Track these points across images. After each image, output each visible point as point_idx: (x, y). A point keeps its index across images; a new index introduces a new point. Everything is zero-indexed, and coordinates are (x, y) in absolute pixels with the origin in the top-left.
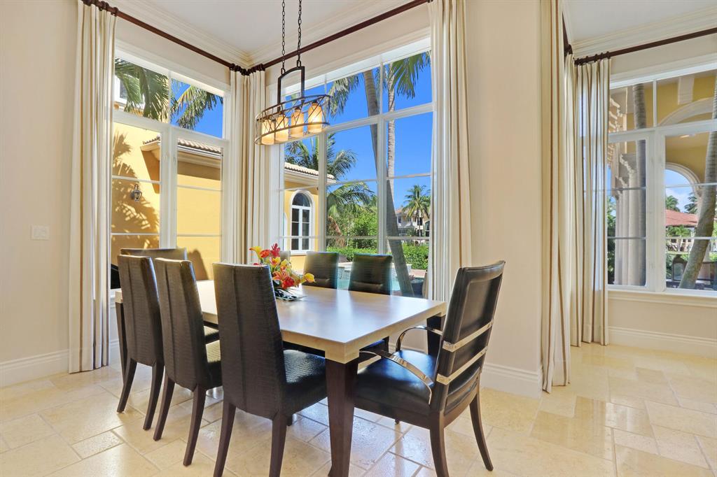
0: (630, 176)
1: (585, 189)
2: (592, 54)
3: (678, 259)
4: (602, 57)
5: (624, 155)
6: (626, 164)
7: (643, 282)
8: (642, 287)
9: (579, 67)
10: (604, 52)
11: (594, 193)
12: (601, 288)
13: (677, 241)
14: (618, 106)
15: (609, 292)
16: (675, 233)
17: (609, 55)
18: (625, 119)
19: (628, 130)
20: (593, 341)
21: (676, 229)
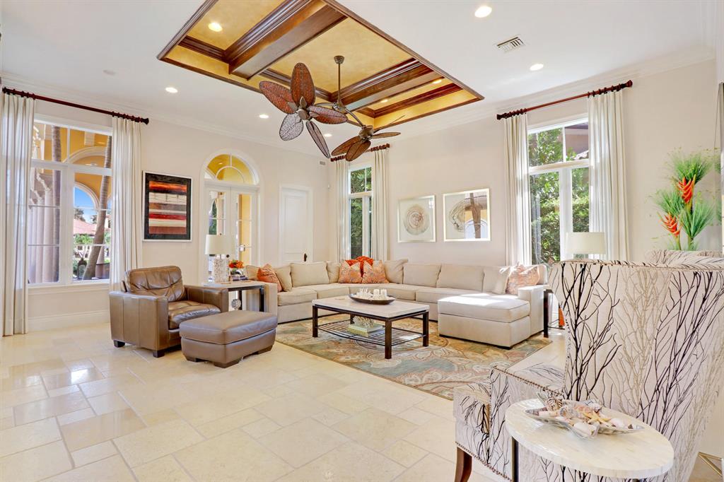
0: (46, 192)
1: (8, 202)
3: (82, 262)
4: (28, 95)
5: (41, 174)
6: (43, 182)
7: (56, 279)
8: (56, 283)
11: (17, 207)
12: (22, 287)
13: (83, 248)
14: (38, 131)
15: (29, 290)
16: (81, 241)
17: (34, 97)
18: (43, 143)
19: (45, 158)
21: (83, 237)
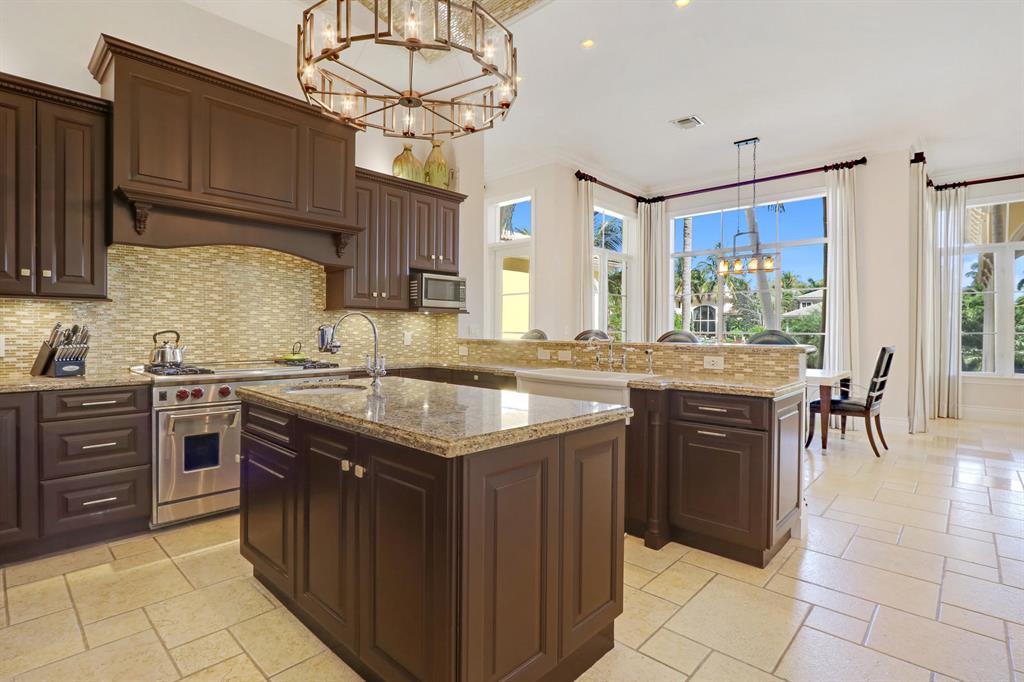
2: (951, 182)
4: (959, 185)
9: (939, 192)
10: (962, 181)
12: (956, 374)
17: (966, 184)
20: (948, 417)
